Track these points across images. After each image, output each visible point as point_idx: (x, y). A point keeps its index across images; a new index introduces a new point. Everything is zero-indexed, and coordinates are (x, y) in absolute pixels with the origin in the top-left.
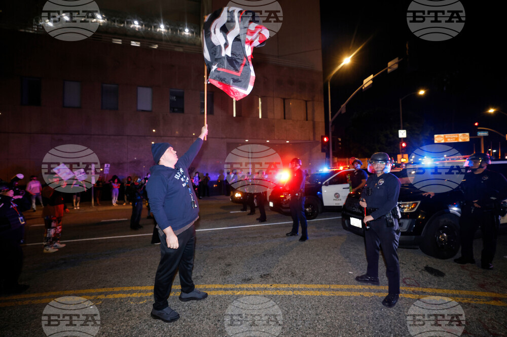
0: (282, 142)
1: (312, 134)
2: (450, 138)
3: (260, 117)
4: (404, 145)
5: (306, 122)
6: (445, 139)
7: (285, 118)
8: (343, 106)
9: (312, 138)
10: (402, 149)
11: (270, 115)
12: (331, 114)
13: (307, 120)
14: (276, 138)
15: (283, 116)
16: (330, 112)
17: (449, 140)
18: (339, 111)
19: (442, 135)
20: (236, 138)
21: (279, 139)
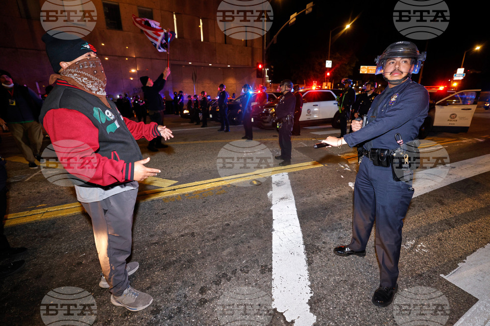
0: (224, 66)
1: (250, 60)
2: (372, 70)
3: (202, 40)
4: (328, 74)
5: (246, 48)
6: (368, 70)
7: (226, 43)
8: (275, 36)
9: (250, 64)
10: (327, 78)
11: (212, 39)
12: (266, 42)
13: (246, 46)
14: (217, 62)
15: (224, 40)
16: (265, 41)
17: (370, 71)
18: (272, 41)
19: (366, 67)
20: (179, 61)
21: (220, 63)
